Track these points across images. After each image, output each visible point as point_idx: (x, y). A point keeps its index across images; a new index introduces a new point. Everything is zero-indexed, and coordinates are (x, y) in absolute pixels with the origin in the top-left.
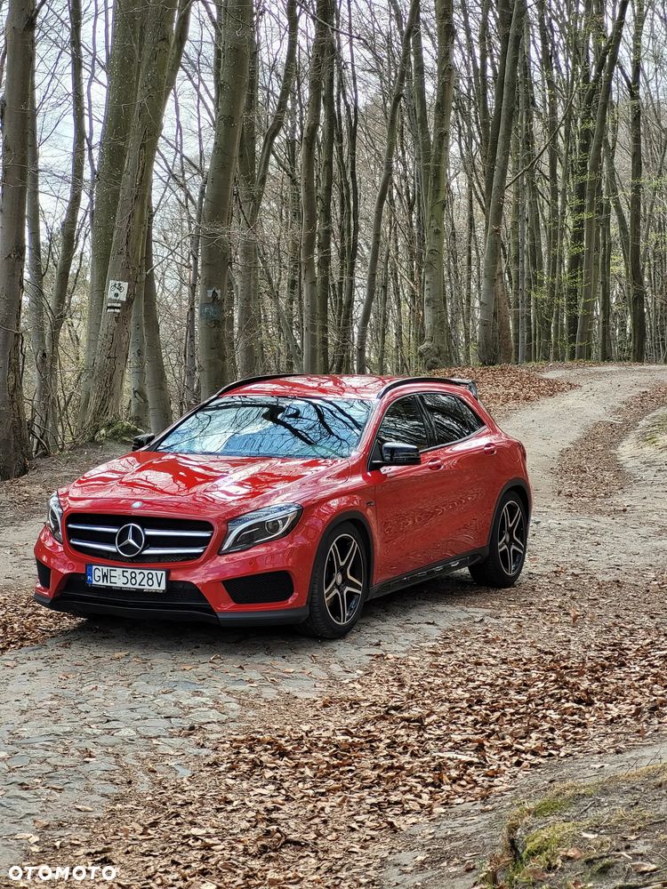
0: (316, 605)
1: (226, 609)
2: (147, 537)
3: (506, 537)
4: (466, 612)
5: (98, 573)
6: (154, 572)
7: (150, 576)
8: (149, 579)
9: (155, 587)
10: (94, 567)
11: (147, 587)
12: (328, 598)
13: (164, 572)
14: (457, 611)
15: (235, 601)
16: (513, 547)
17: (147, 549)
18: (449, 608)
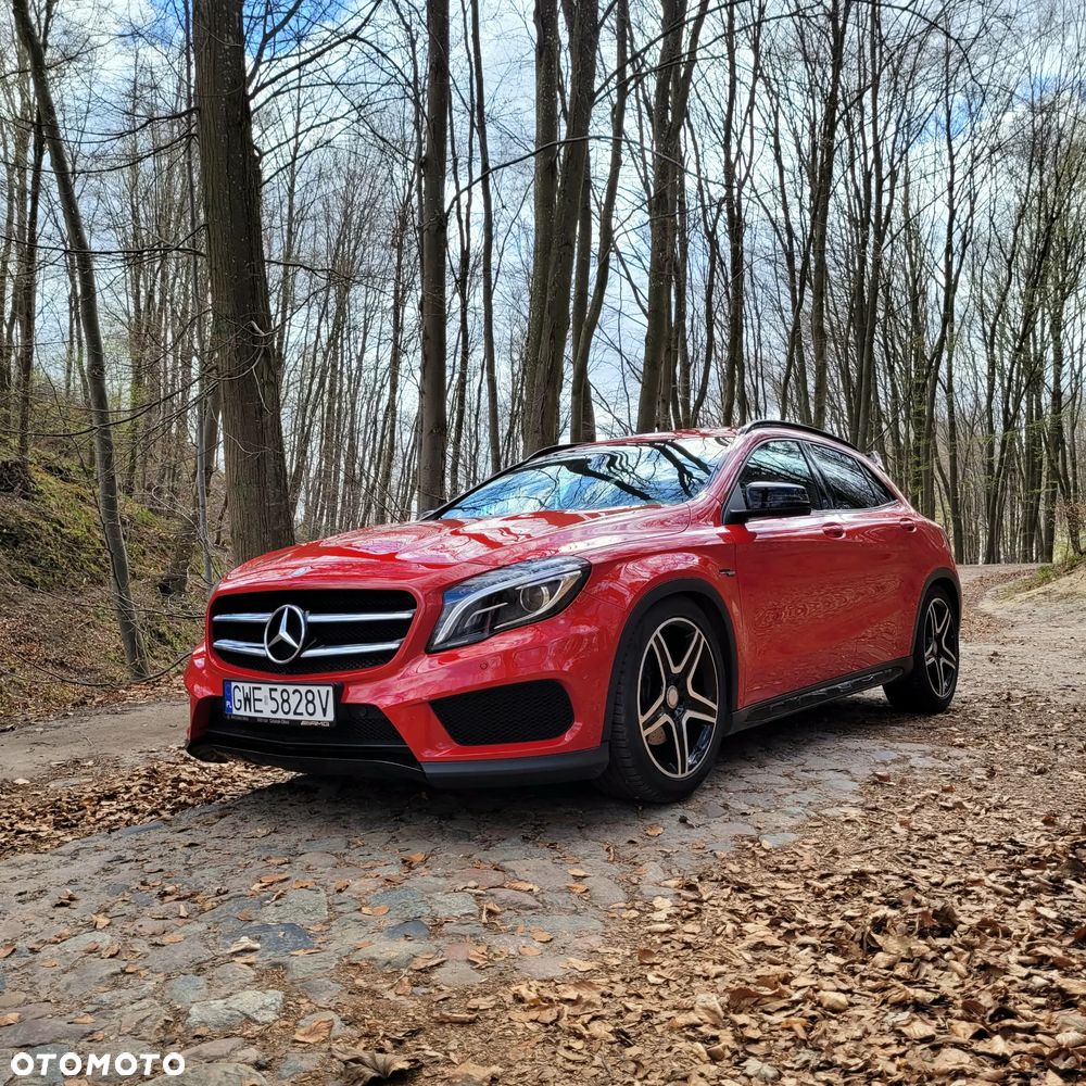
0: (623, 744)
1: (439, 755)
2: (310, 625)
3: (933, 647)
4: (892, 749)
5: (238, 695)
6: (314, 689)
7: (310, 697)
8: (308, 702)
9: (319, 716)
10: (234, 684)
11: (306, 717)
12: (650, 730)
13: (330, 689)
14: (877, 747)
15: (457, 741)
16: (942, 660)
17: (310, 648)
18: (866, 744)
